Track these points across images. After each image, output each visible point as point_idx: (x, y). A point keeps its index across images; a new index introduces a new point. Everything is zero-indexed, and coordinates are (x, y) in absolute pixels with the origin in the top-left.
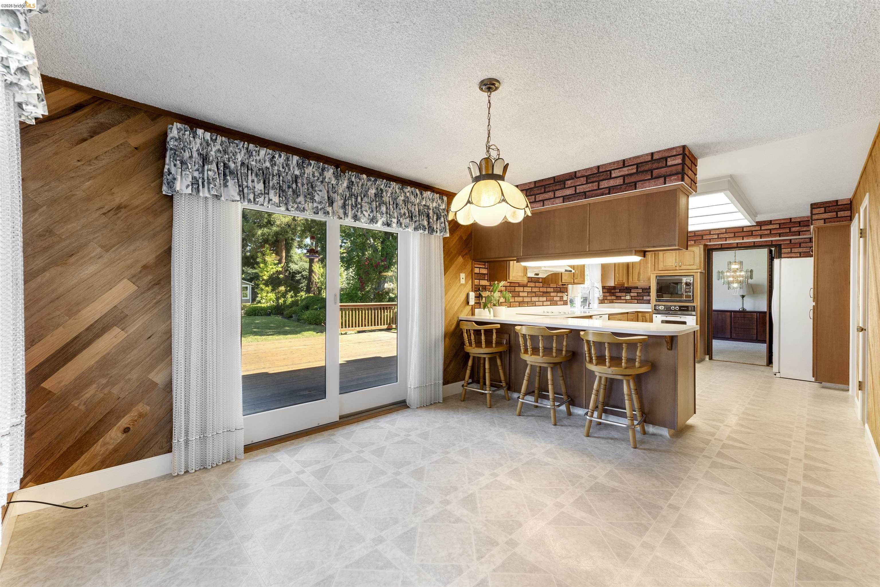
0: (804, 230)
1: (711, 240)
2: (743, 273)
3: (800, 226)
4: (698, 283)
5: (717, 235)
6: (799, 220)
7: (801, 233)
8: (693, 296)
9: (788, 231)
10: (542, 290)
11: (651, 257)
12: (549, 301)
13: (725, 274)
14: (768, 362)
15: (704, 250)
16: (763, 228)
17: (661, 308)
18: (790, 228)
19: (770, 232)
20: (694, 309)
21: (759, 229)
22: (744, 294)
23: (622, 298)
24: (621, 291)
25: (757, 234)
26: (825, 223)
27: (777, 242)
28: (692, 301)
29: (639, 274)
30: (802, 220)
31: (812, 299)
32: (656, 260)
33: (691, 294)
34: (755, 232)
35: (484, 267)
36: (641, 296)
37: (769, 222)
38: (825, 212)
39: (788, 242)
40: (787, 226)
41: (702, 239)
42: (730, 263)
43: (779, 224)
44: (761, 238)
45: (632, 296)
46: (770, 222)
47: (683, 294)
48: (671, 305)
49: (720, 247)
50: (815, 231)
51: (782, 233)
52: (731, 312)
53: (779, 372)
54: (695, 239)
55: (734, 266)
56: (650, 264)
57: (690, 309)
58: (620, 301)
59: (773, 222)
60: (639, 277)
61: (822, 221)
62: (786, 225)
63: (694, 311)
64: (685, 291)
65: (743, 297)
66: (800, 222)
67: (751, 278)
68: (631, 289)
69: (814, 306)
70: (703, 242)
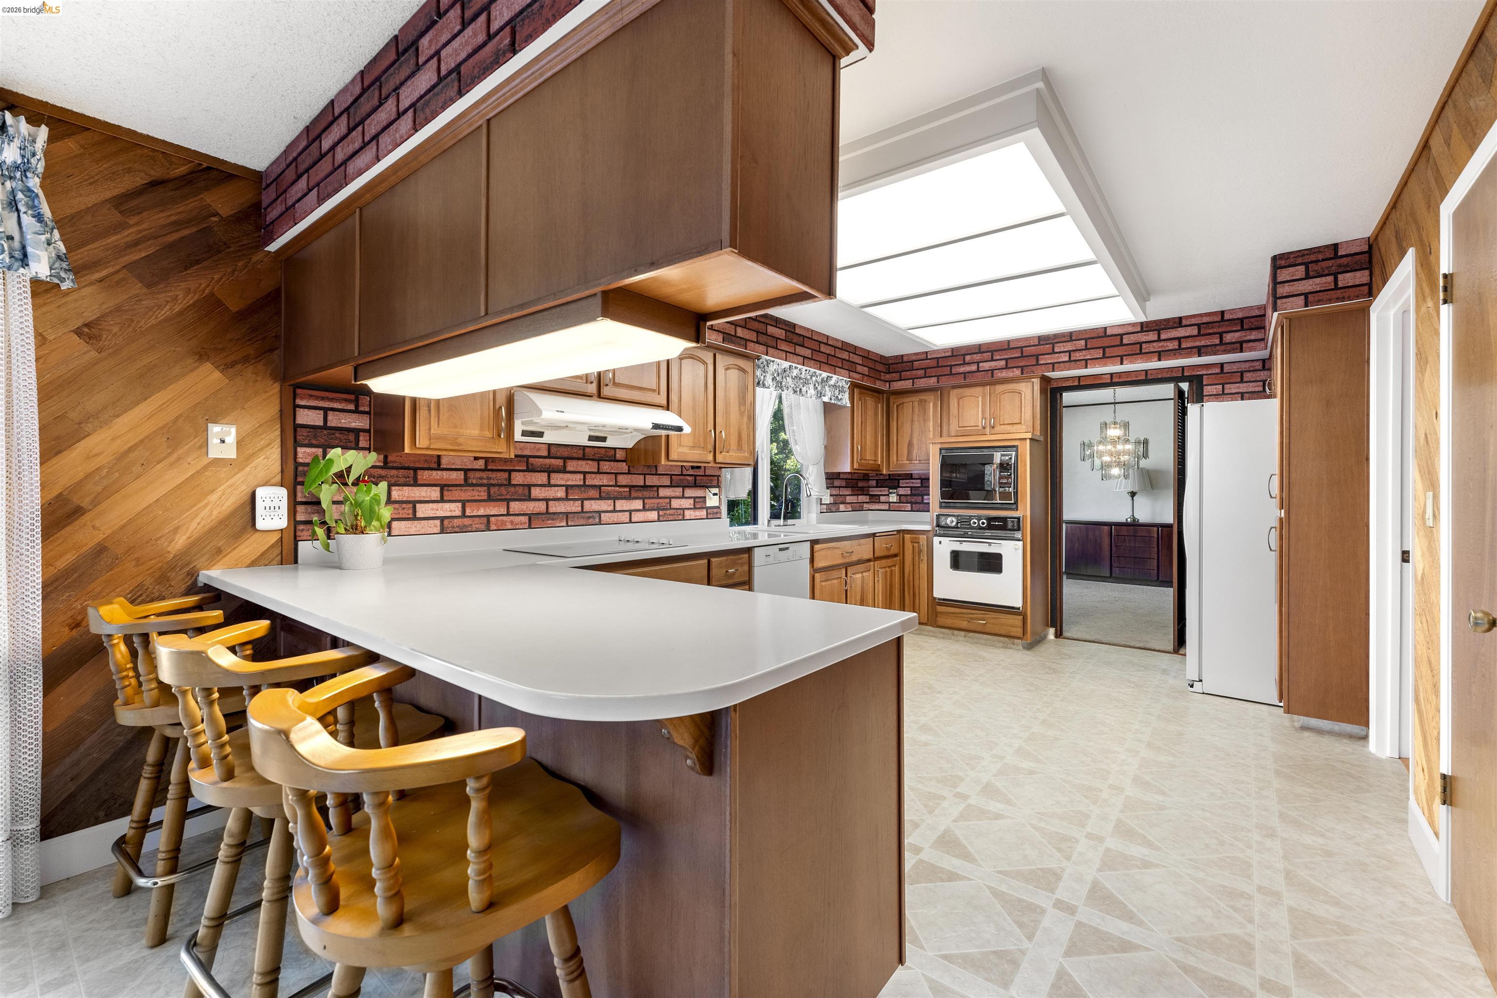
0: (1252, 337)
1: (1056, 365)
2: (1129, 447)
3: (1242, 329)
4: (1025, 465)
5: (1068, 354)
6: (1240, 315)
7: (1245, 345)
8: (1016, 493)
9: (1217, 341)
10: (623, 480)
11: (935, 406)
12: (653, 510)
13: (1095, 448)
14: (1176, 643)
15: (1043, 391)
16: (1163, 336)
17: (951, 521)
18: (1221, 335)
19: (1180, 345)
20: (1018, 525)
21: (1156, 338)
22: (1134, 490)
23: (883, 499)
24: (881, 483)
25: (1152, 350)
26: (1306, 305)
27: (1194, 370)
28: (1014, 506)
29: (910, 444)
30: (1247, 315)
31: (1276, 502)
32: (944, 413)
33: (1011, 490)
34: (1148, 345)
35: (351, 407)
36: (918, 495)
37: (1177, 321)
38: (1308, 277)
39: (1218, 370)
40: (1215, 330)
41: (1037, 364)
42: (1105, 426)
43: (1199, 326)
44: (1160, 360)
45: (900, 496)
46: (1179, 322)
47: (995, 491)
48: (970, 516)
49: (1076, 384)
50: (1282, 327)
51: (1204, 346)
52: (1109, 524)
53: (1201, 681)
54: (1022, 364)
55: (1114, 432)
56: (931, 423)
57: (1010, 525)
58: (877, 506)
59: (1184, 322)
60: (910, 452)
61: (1301, 300)
62: (1212, 328)
63: (1019, 529)
64: (1000, 483)
65: (1133, 494)
66: (1242, 320)
67: (1145, 455)
68: (899, 480)
69: (1281, 519)
70: (1039, 371)
